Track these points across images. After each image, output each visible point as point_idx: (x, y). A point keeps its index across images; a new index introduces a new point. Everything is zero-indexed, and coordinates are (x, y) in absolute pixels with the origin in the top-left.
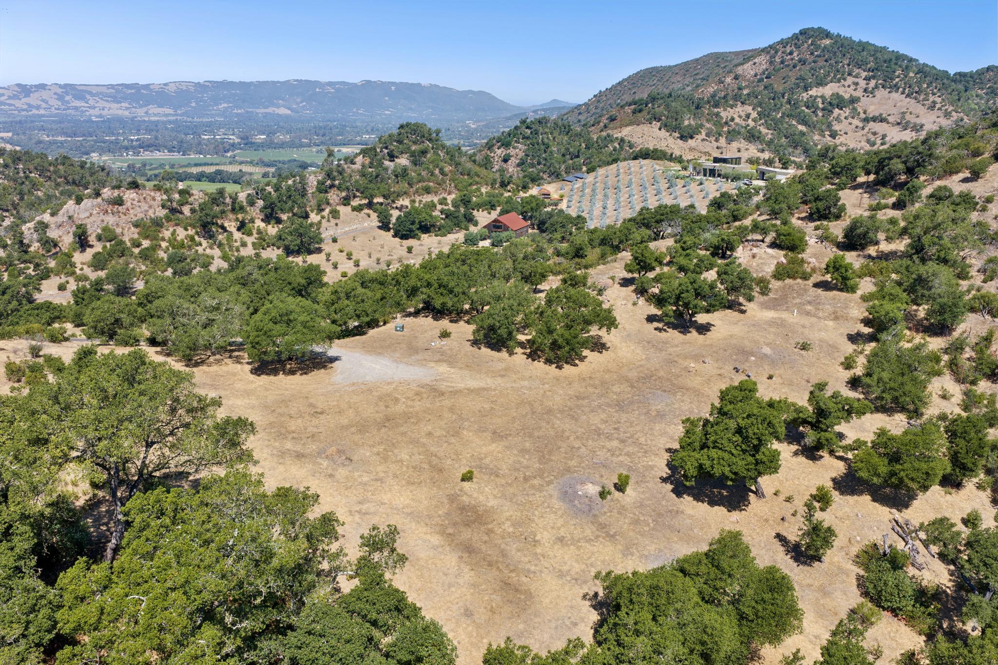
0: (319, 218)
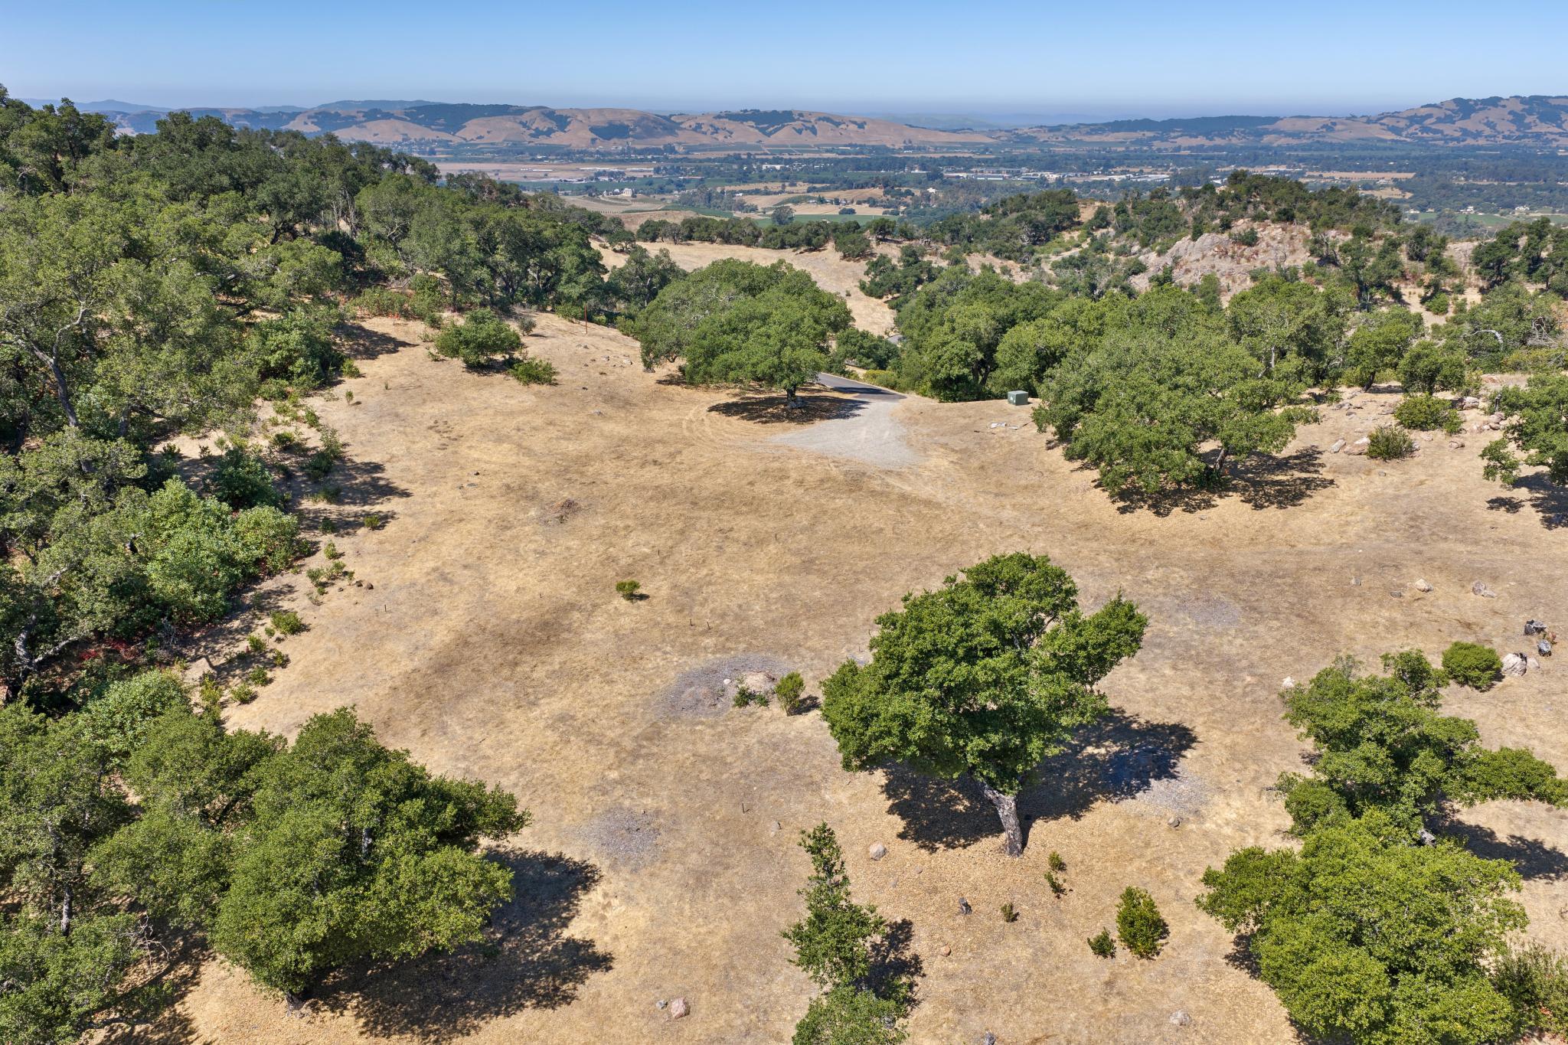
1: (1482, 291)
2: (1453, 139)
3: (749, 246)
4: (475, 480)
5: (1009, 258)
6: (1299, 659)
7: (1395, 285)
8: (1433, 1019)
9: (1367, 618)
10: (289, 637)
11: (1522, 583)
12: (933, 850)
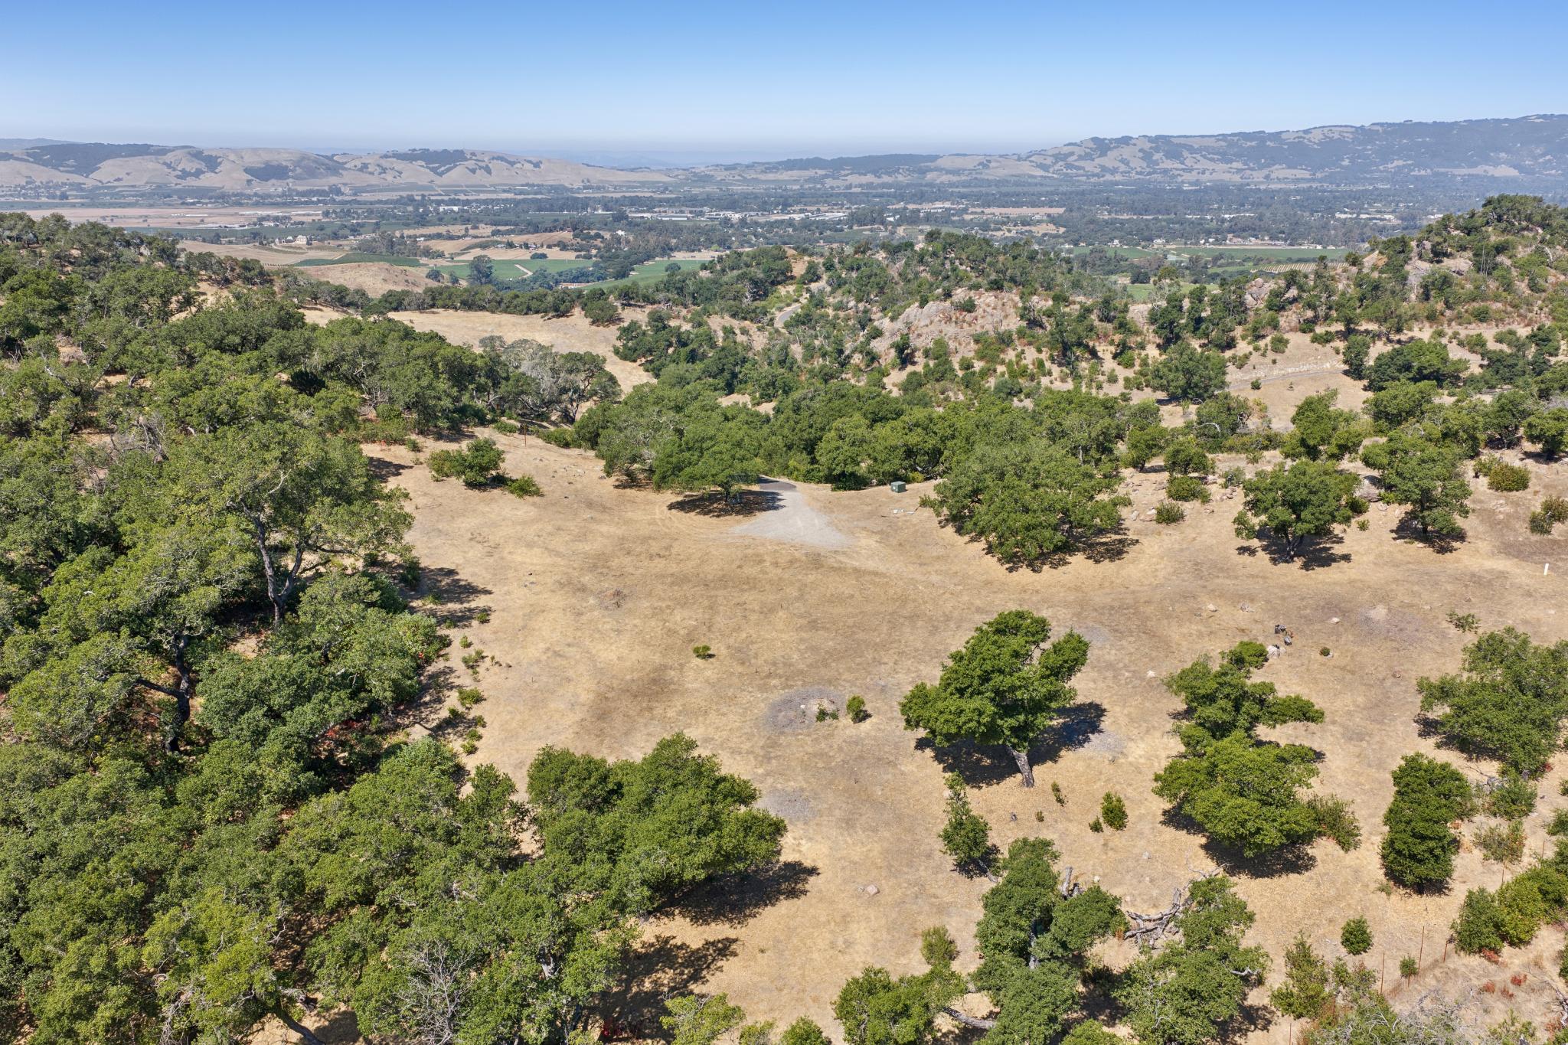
0: (1250, 348)
1: (1158, 346)
2: (1094, 175)
3: (493, 312)
4: (532, 579)
5: (745, 319)
6: (1152, 660)
7: (1091, 344)
8: (1282, 824)
9: (1185, 630)
10: (475, 706)
11: (1268, 602)
12: (980, 788)
